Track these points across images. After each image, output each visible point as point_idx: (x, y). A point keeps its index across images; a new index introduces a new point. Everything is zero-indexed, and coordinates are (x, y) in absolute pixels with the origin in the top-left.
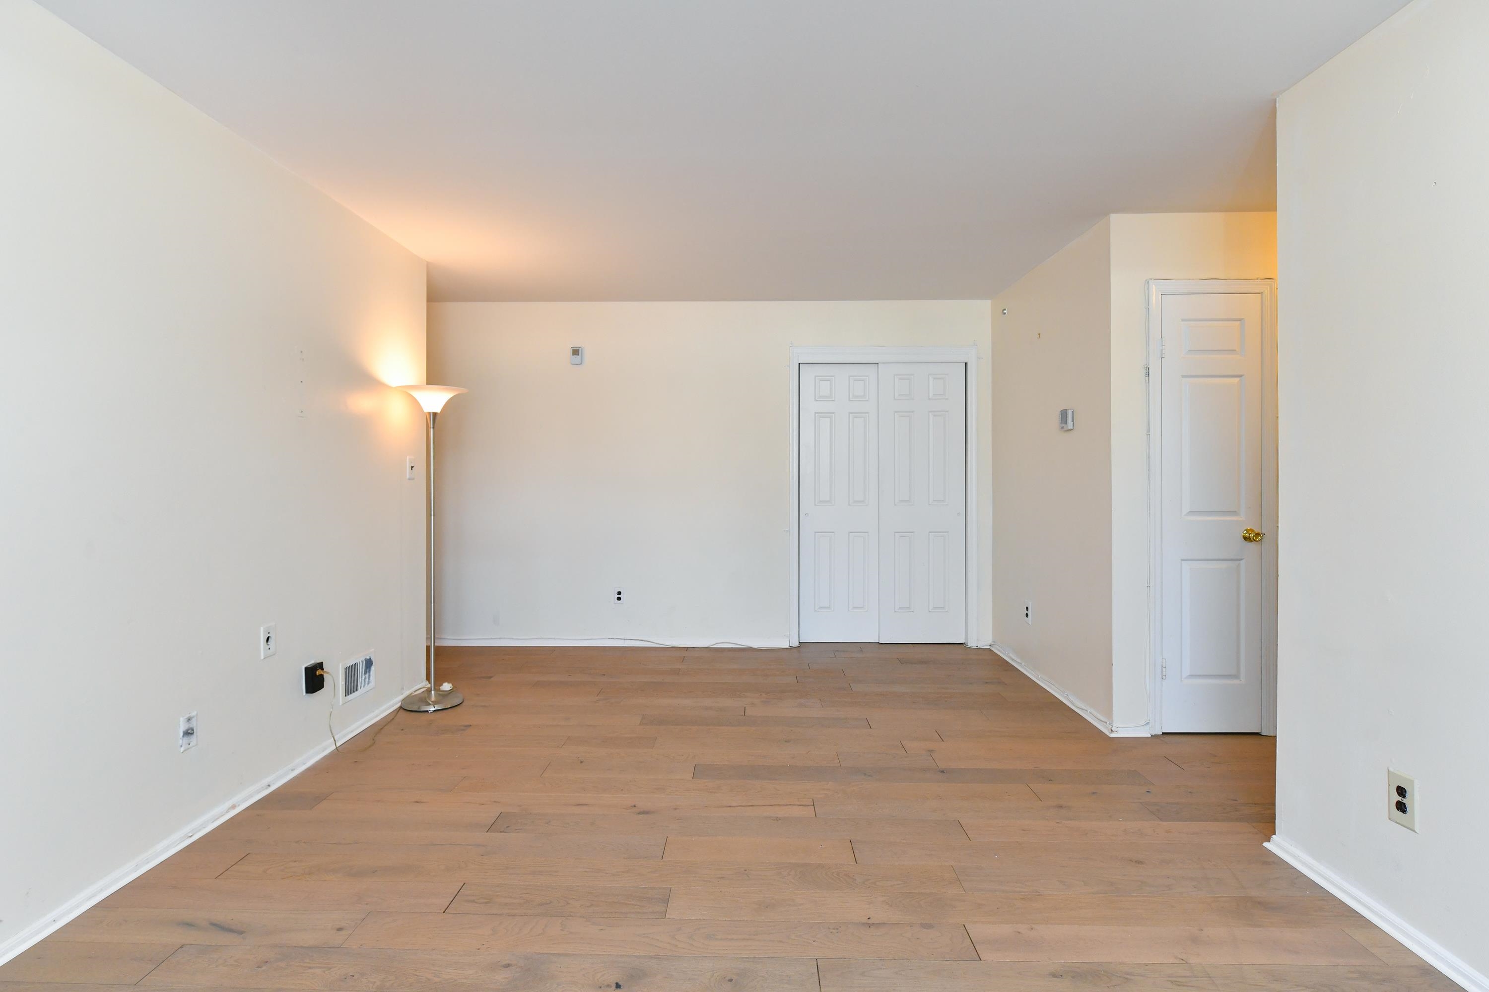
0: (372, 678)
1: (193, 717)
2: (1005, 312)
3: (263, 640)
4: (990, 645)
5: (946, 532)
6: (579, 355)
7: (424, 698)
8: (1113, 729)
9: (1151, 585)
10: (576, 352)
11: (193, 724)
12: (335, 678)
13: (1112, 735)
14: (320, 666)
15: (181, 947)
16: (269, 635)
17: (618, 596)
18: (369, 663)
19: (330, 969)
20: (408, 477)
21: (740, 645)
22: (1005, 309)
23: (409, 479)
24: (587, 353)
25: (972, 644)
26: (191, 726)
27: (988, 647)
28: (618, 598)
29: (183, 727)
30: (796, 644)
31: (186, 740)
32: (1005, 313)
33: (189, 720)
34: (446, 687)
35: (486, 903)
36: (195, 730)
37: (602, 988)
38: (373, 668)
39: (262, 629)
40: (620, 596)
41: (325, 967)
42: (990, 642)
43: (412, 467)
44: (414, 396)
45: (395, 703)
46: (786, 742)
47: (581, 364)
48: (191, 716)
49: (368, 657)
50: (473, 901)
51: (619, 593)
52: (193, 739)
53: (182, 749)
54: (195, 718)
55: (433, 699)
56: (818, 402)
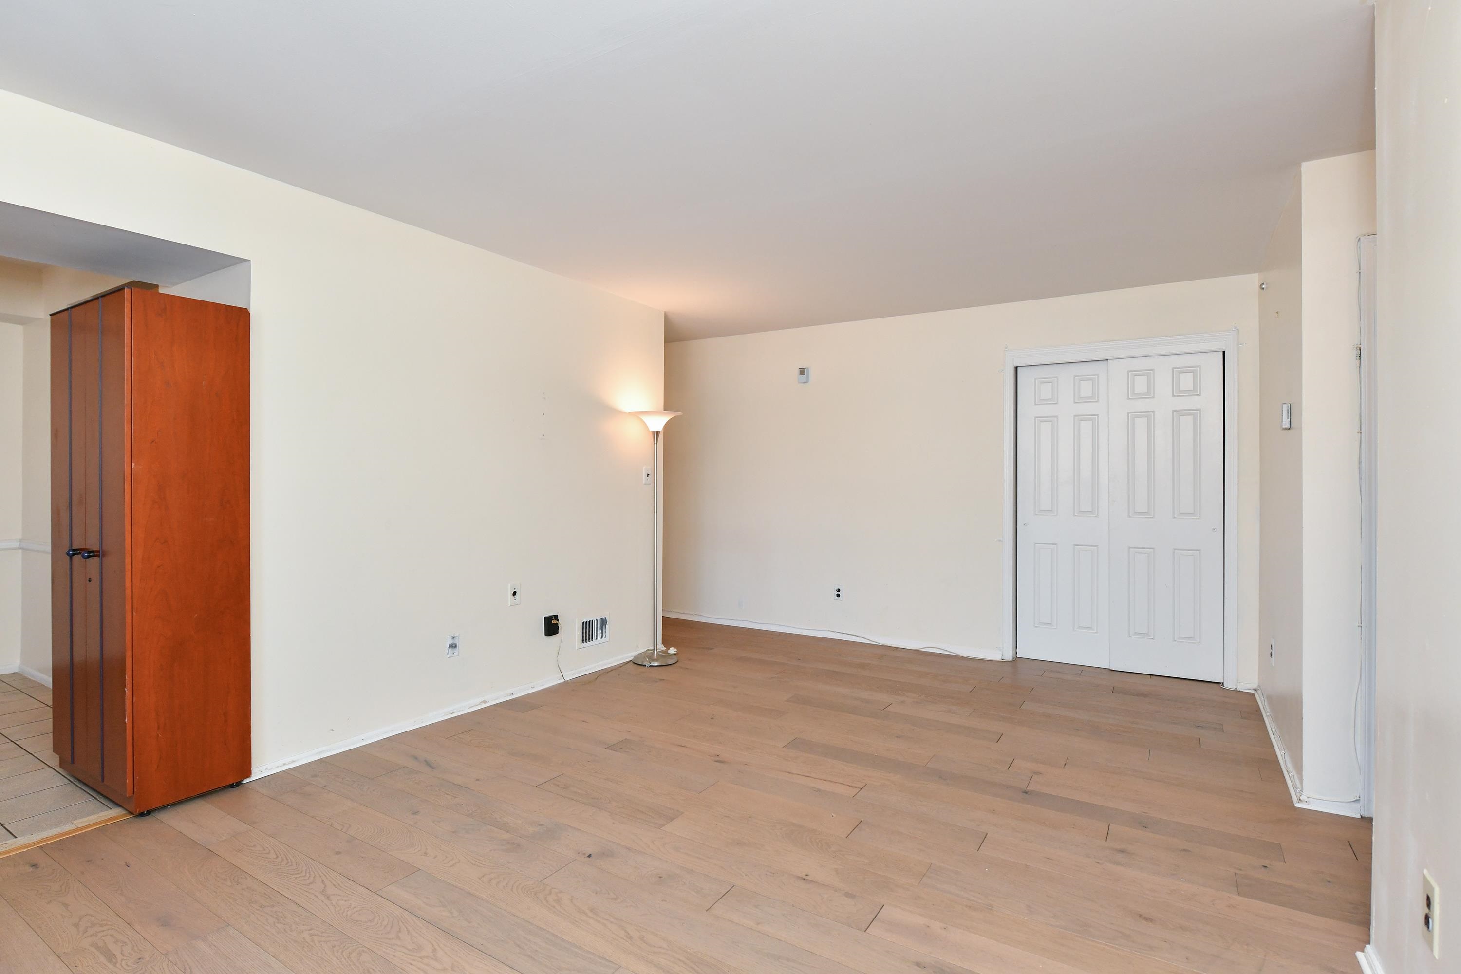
0: (607, 634)
1: (456, 637)
2: (1264, 286)
3: (510, 593)
4: (1255, 690)
5: (1197, 550)
6: (805, 374)
7: (648, 655)
8: (1301, 798)
9: (1362, 625)
10: (802, 372)
11: (456, 641)
12: (570, 629)
13: (1297, 805)
14: (556, 617)
15: (404, 767)
16: (515, 590)
17: (837, 593)
18: (603, 622)
19: (455, 797)
20: (644, 482)
21: (948, 651)
22: (1263, 284)
23: (645, 484)
24: (813, 373)
25: (1229, 685)
26: (455, 642)
27: (1252, 691)
28: (837, 594)
29: (450, 642)
30: (1009, 657)
31: (451, 650)
32: (1263, 288)
33: (453, 638)
34: (672, 651)
35: (564, 788)
36: (457, 645)
37: (580, 854)
38: (607, 626)
39: (509, 585)
40: (839, 593)
41: (453, 796)
42: (1255, 686)
43: (648, 475)
44: (644, 420)
45: (629, 656)
46: (897, 737)
47: (807, 382)
48: (455, 635)
49: (603, 617)
50: (558, 786)
51: (839, 590)
52: (456, 651)
53: (448, 656)
54: (457, 638)
55: (655, 657)
56: (1037, 406)
